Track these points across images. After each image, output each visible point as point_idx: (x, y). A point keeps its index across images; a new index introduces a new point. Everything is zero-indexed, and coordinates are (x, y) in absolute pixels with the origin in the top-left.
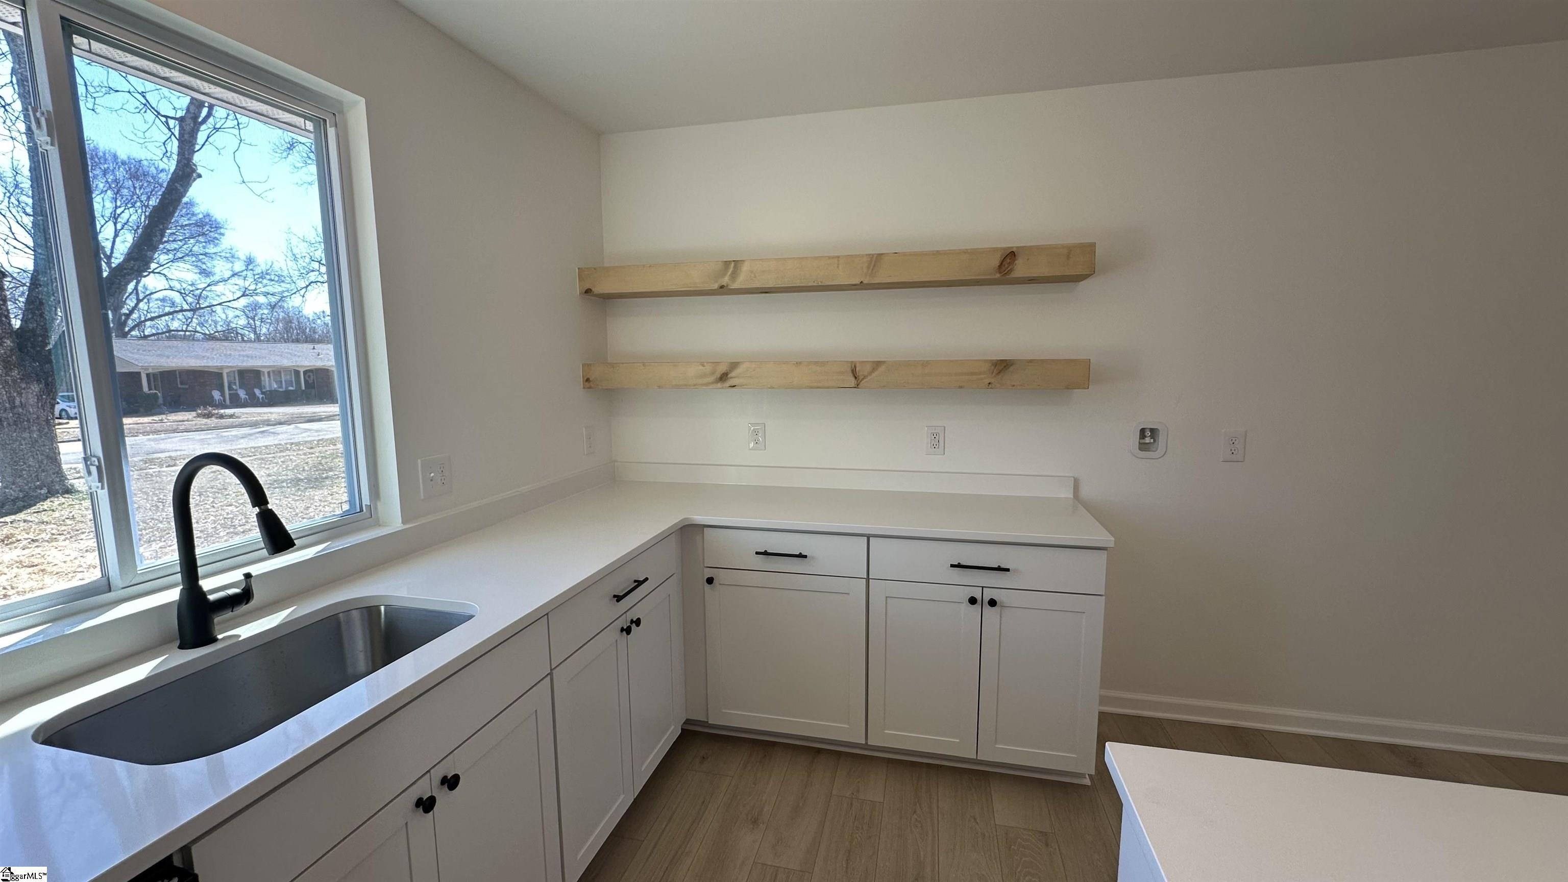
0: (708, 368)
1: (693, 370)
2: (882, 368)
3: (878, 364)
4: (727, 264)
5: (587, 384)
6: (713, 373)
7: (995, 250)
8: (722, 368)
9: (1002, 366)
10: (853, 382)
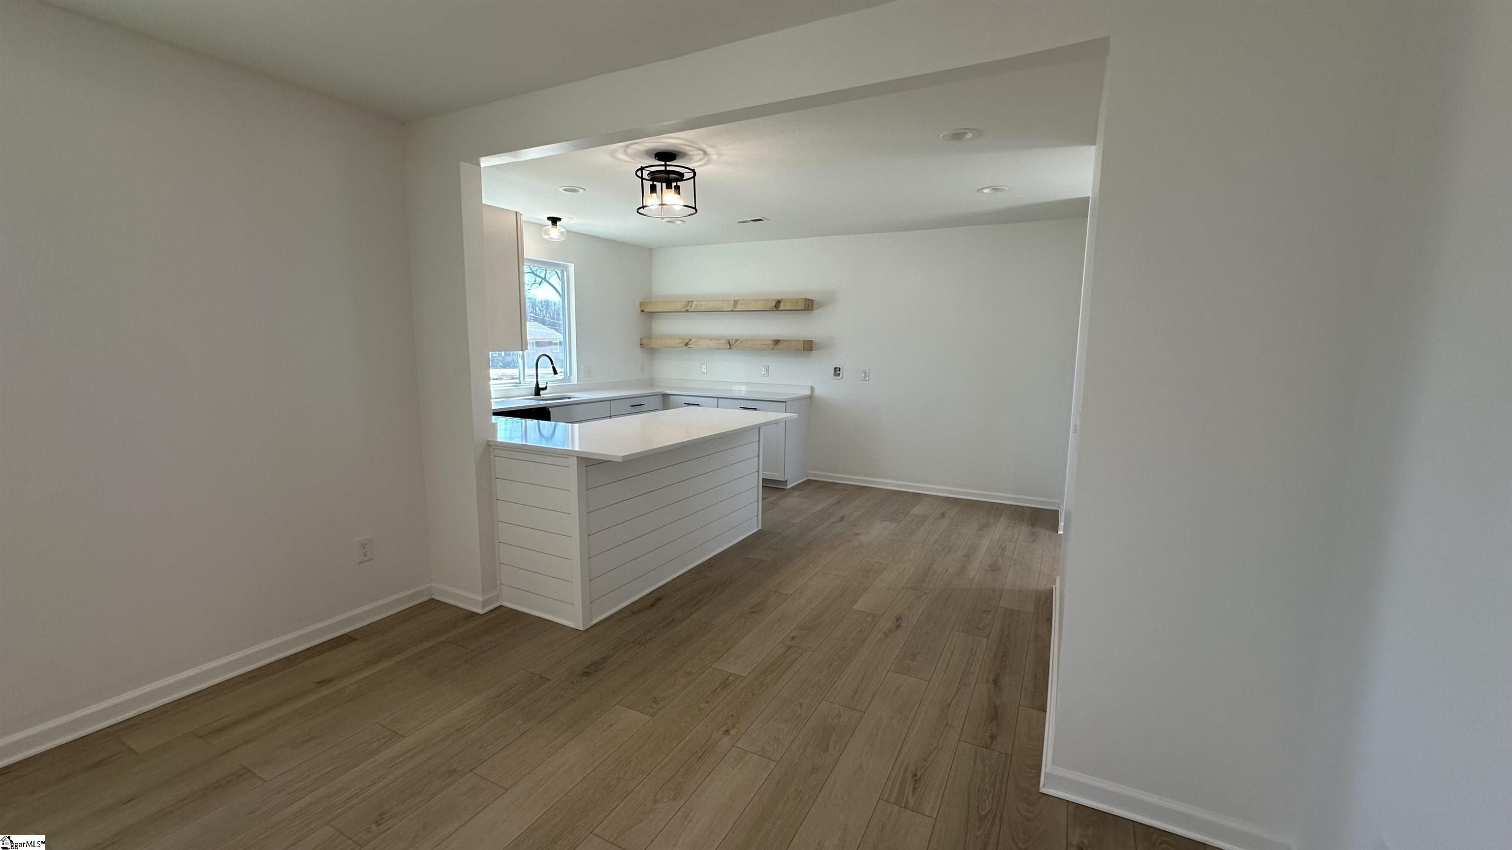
0: (682, 341)
1: (677, 341)
2: (739, 342)
3: (737, 340)
4: (689, 302)
5: (641, 346)
6: (684, 342)
7: (774, 300)
8: (687, 341)
9: (777, 342)
10: (729, 347)
